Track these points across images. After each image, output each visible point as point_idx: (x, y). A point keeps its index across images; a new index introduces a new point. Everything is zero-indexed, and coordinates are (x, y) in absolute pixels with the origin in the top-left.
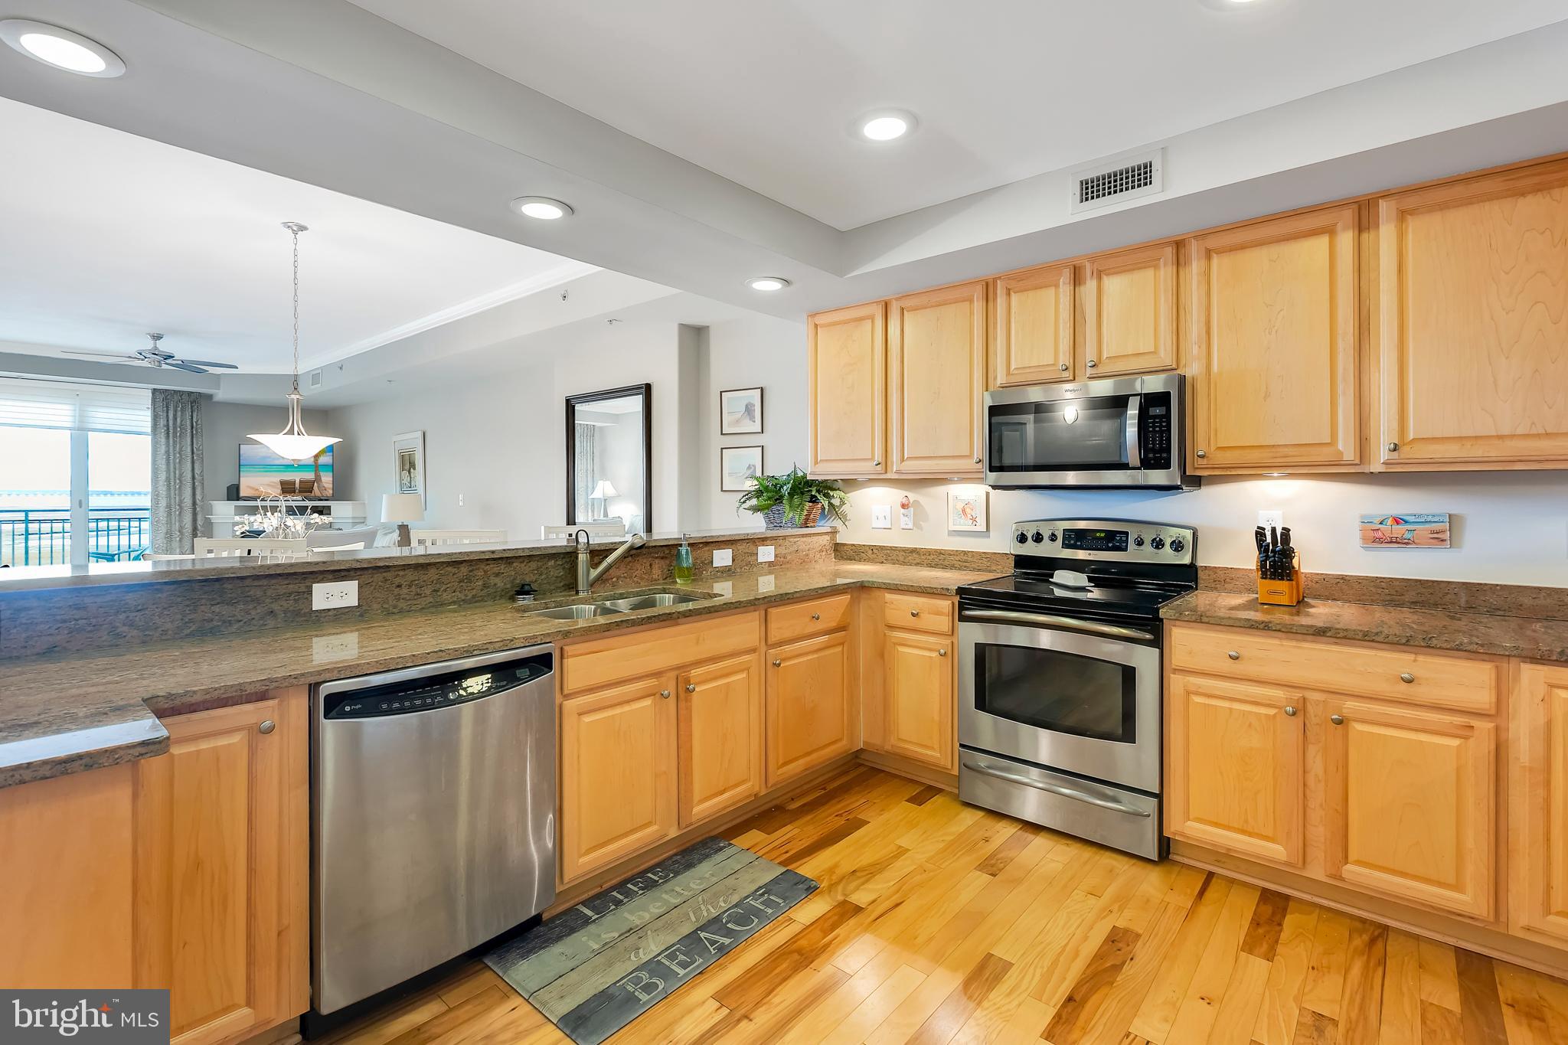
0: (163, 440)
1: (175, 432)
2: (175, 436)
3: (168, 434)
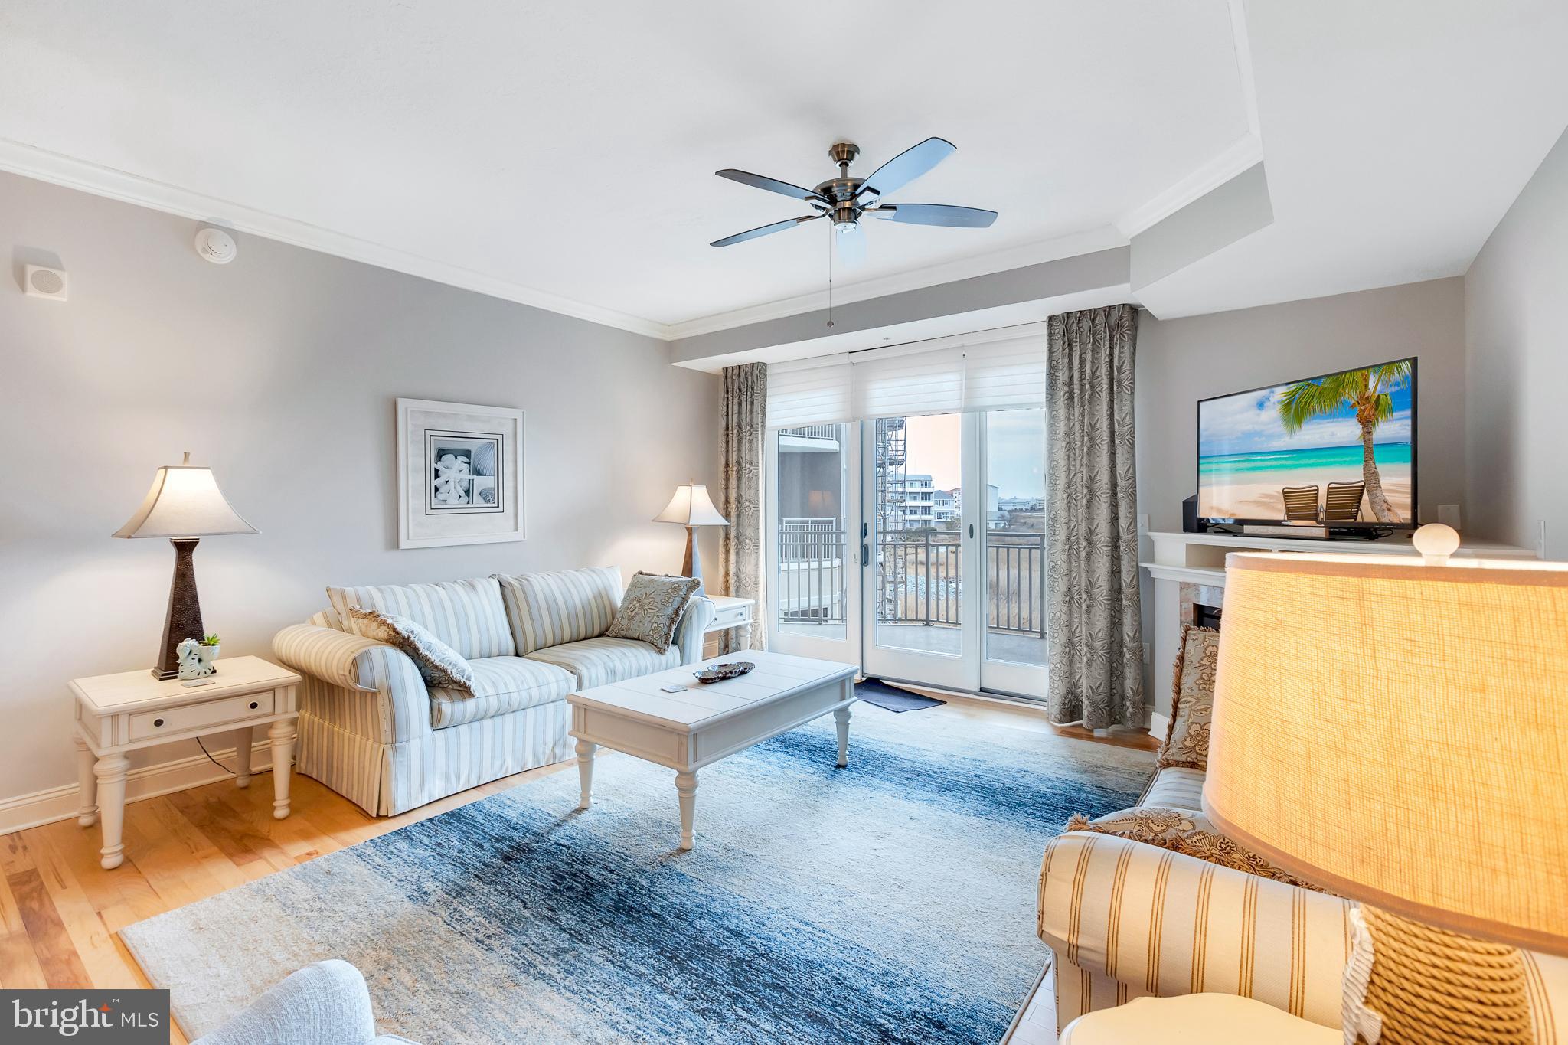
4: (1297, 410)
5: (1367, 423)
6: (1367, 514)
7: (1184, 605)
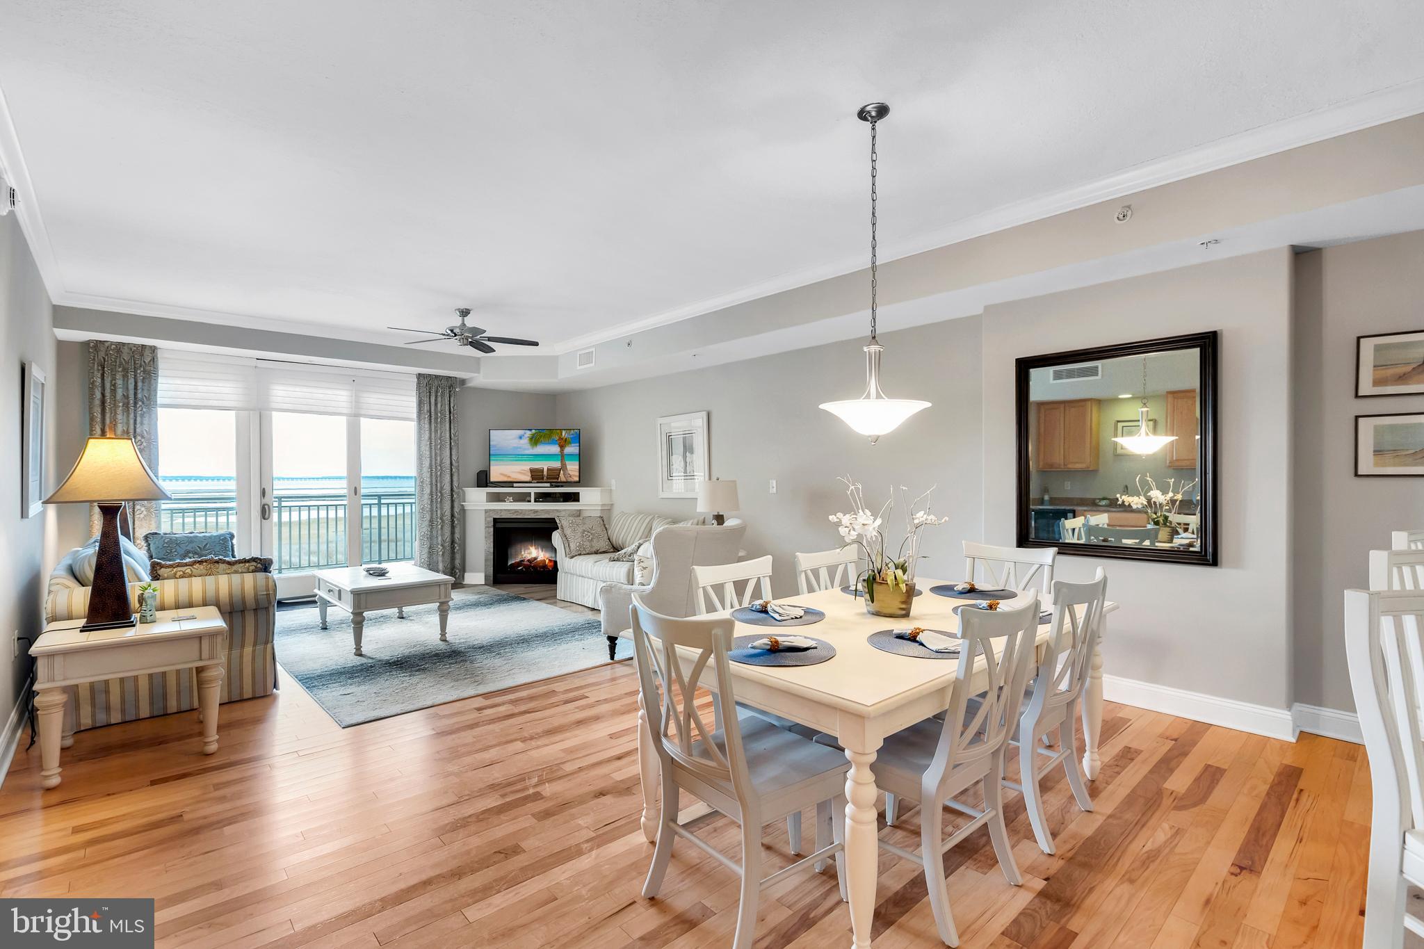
0: (427, 426)
1: (436, 418)
2: (436, 422)
3: (430, 420)
4: (535, 441)
5: (562, 447)
6: (562, 478)
7: (488, 519)
